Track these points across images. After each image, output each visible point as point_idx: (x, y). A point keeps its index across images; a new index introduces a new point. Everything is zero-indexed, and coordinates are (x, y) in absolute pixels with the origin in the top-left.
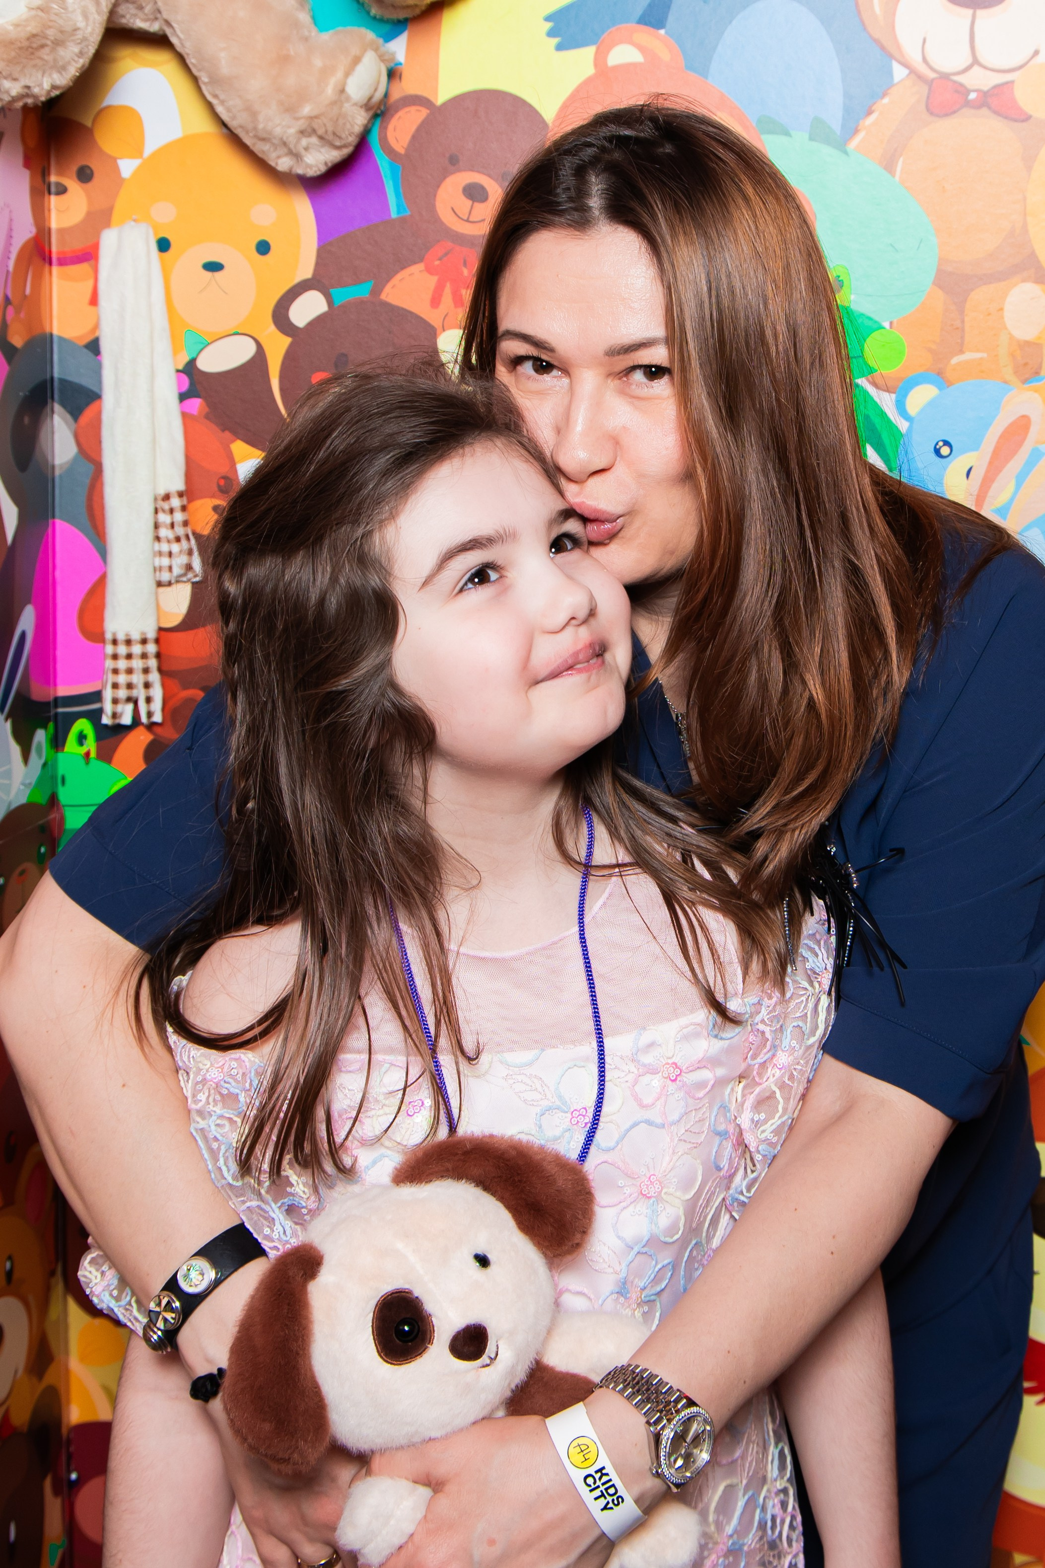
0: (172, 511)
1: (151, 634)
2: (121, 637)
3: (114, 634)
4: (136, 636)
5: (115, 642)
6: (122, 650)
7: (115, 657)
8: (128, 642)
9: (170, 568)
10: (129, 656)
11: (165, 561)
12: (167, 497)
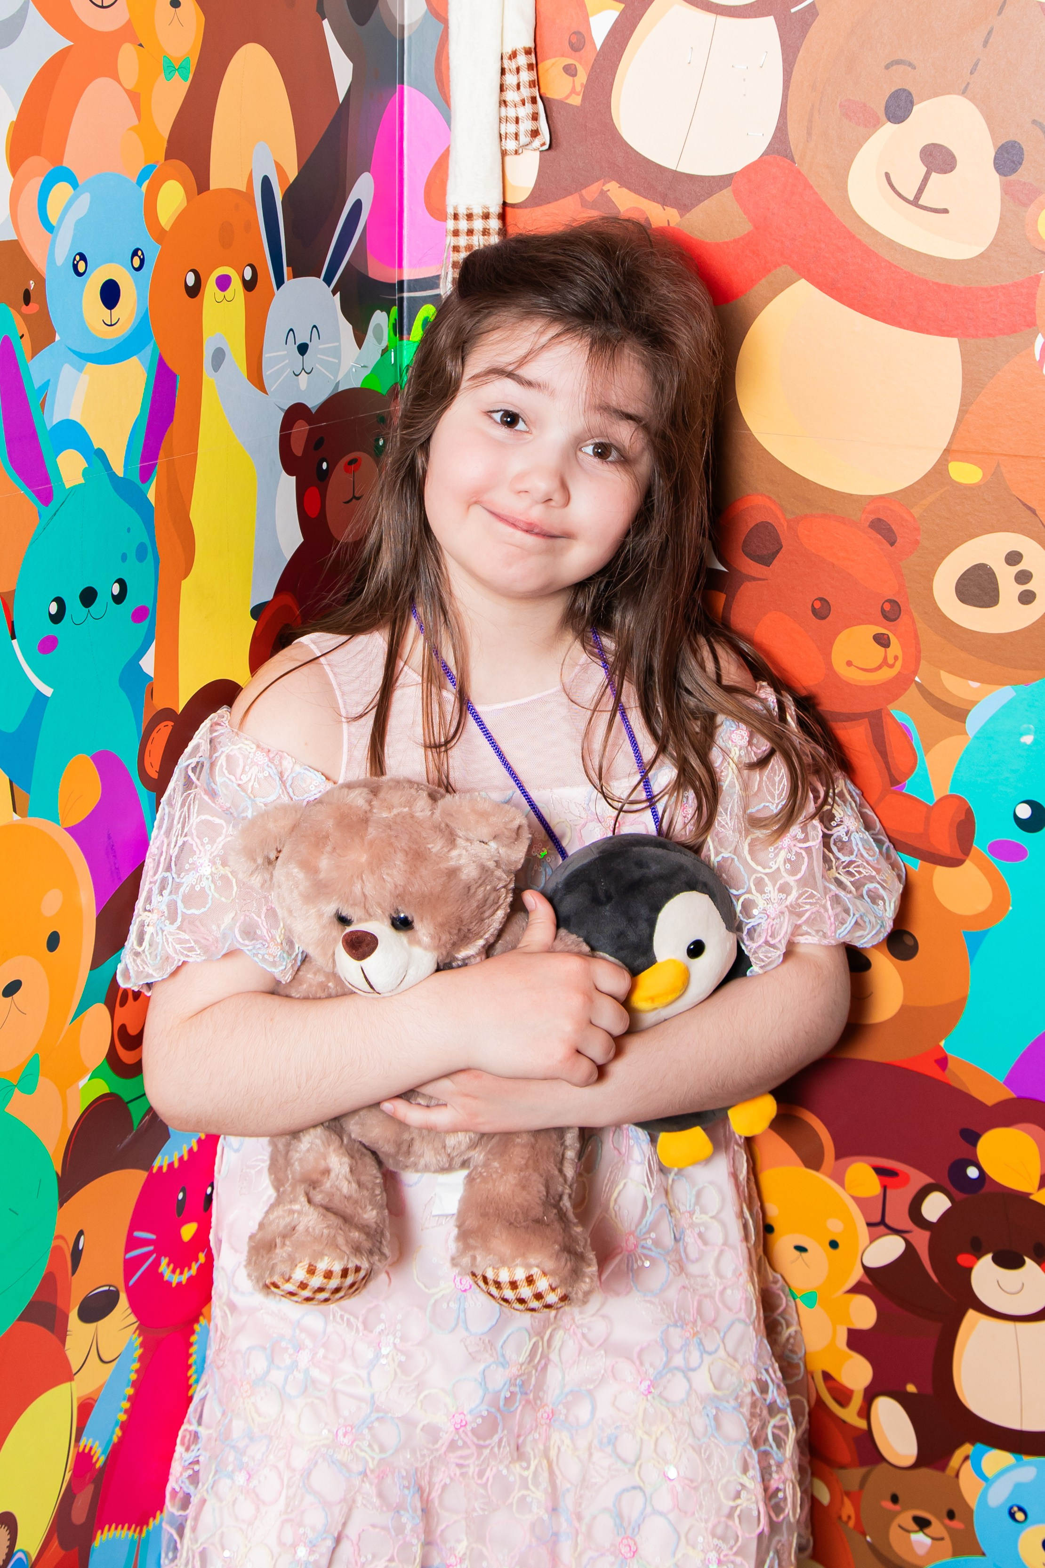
0: (518, 70)
1: (495, 209)
2: (462, 211)
3: (455, 208)
4: (478, 211)
5: (456, 217)
6: (463, 225)
7: (456, 233)
8: (470, 217)
9: (517, 136)
10: (470, 232)
11: (511, 128)
12: (514, 55)
